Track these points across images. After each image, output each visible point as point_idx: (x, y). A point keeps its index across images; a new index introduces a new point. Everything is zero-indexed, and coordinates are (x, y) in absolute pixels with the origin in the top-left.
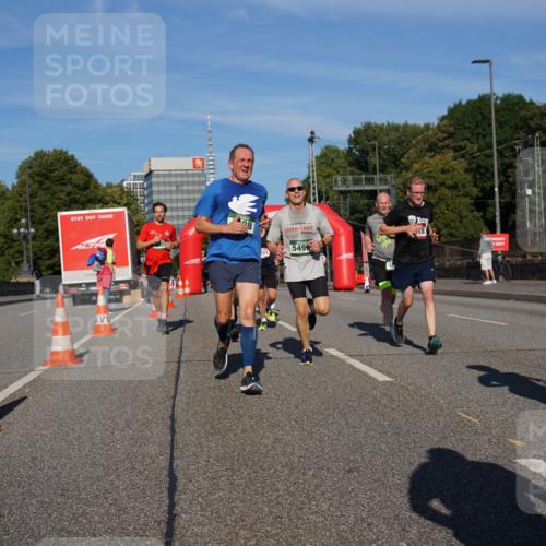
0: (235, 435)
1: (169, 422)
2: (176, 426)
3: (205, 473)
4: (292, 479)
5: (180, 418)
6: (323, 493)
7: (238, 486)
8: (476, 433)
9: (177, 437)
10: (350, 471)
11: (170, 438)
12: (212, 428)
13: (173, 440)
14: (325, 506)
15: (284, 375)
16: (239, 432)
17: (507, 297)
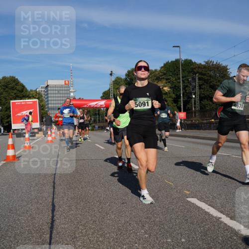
0: (78, 189)
1: (53, 184)
2: (55, 185)
3: (66, 204)
4: (100, 207)
5: (57, 182)
6: (112, 212)
7: (79, 209)
8: (172, 189)
9: (56, 190)
10: (123, 203)
11: (53, 190)
12: (70, 186)
13: (54, 191)
14: (113, 217)
15: (98, 166)
16: (80, 188)
17: (185, 137)
